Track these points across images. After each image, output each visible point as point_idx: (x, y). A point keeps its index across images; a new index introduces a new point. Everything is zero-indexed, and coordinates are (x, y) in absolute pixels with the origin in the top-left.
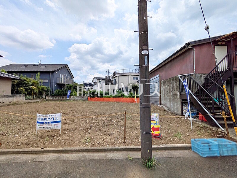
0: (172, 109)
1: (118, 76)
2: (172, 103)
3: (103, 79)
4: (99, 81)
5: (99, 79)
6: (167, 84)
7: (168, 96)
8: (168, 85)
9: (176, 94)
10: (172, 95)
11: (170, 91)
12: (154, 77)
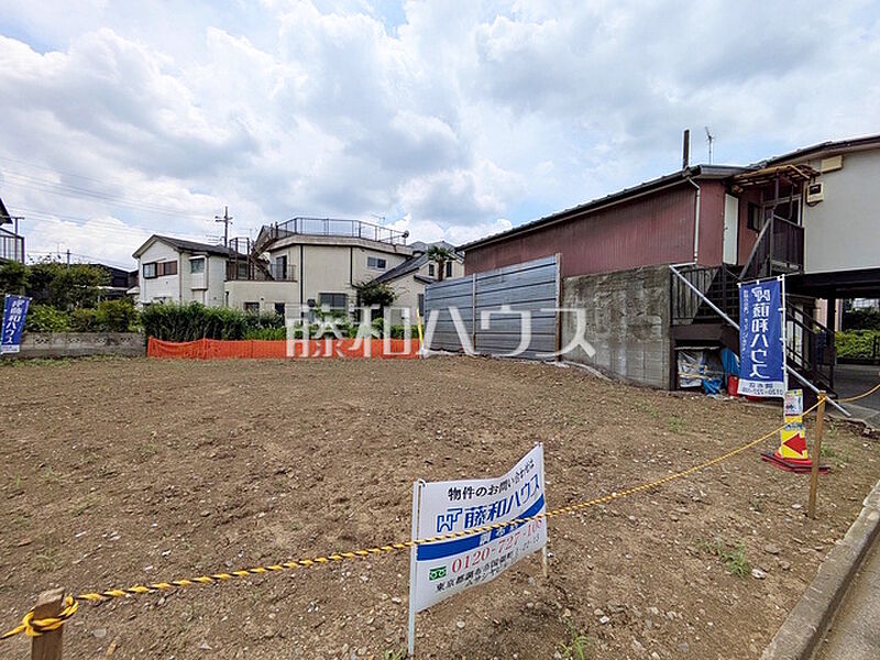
0: (623, 372)
1: (302, 245)
2: (622, 351)
3: (213, 253)
4: (186, 259)
5: (185, 248)
6: (601, 290)
7: (603, 330)
8: (605, 294)
9: (649, 326)
10: (625, 326)
11: (615, 315)
12: (524, 266)
